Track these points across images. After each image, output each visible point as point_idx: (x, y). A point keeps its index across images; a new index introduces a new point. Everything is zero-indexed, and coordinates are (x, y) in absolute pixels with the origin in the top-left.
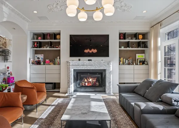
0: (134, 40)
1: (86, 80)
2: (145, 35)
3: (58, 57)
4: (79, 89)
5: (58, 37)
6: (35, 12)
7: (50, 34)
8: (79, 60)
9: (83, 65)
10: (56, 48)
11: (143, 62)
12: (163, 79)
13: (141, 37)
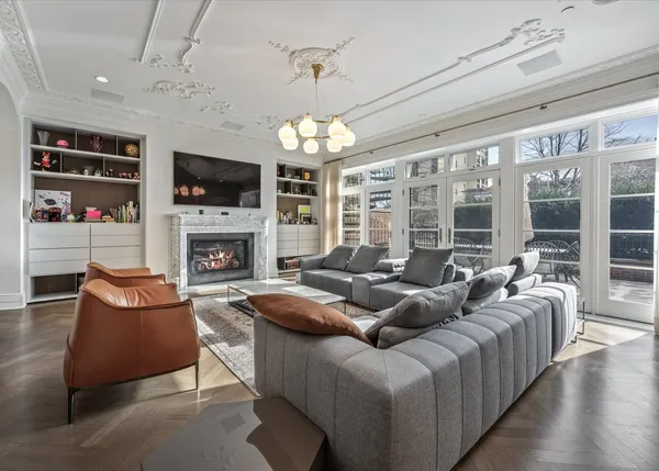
0: (297, 181)
1: (211, 257)
2: (313, 173)
3: (131, 203)
4: (197, 278)
5: (131, 149)
6: (102, 79)
7: (101, 138)
8: (201, 212)
9: (213, 224)
10: (123, 177)
11: (309, 220)
12: (367, 244)
13: (307, 175)
